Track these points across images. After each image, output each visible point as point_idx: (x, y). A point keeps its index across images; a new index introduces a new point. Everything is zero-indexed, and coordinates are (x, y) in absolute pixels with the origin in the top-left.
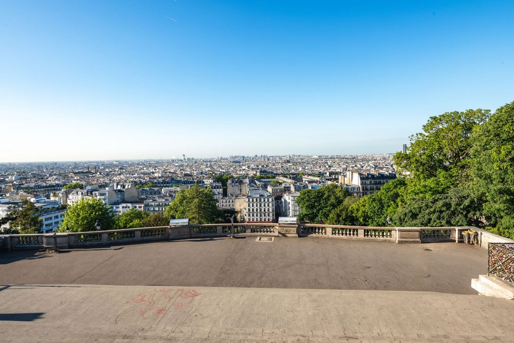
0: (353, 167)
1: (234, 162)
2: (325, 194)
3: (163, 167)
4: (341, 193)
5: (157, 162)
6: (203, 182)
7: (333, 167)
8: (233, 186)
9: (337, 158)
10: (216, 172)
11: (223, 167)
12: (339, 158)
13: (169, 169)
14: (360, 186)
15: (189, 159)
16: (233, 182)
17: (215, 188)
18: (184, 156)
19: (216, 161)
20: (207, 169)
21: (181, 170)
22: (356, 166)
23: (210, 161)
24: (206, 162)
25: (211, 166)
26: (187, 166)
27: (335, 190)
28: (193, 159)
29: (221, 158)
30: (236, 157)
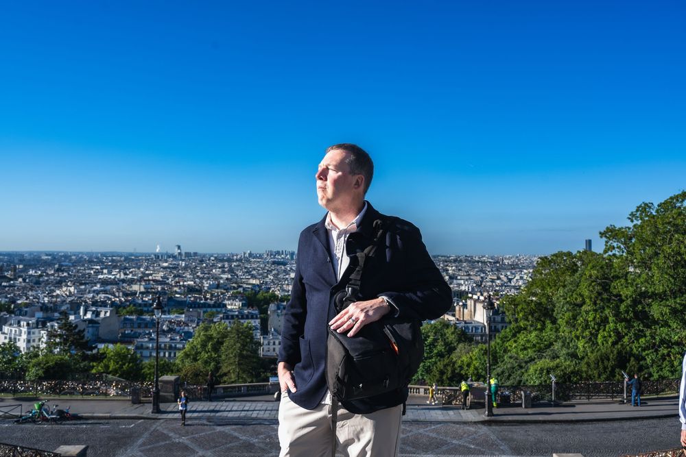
0: (493, 281)
1: (274, 263)
2: (429, 337)
3: (139, 268)
4: (453, 336)
5: (127, 259)
6: (225, 306)
7: (456, 279)
8: (278, 315)
9: (466, 261)
10: (245, 286)
11: (254, 272)
12: (470, 261)
13: (151, 274)
14: (486, 324)
15: (188, 254)
16: (278, 308)
17: (247, 318)
18: (179, 247)
19: (240, 260)
20: (225, 276)
21: (175, 277)
22: (499, 278)
23: (230, 260)
24: (222, 260)
25: (231, 271)
26: (186, 268)
27: (446, 331)
28: (195, 254)
29: (250, 255)
30: (278, 253)
